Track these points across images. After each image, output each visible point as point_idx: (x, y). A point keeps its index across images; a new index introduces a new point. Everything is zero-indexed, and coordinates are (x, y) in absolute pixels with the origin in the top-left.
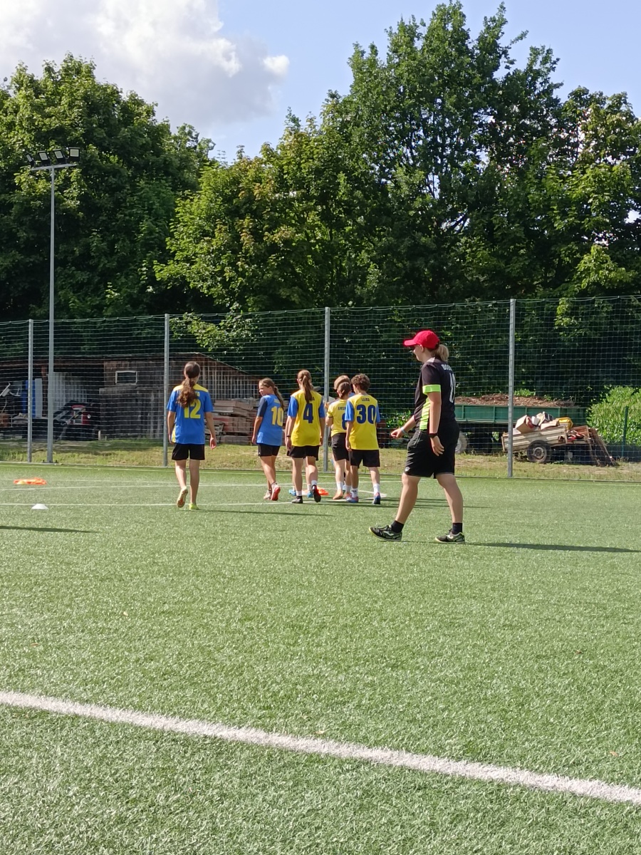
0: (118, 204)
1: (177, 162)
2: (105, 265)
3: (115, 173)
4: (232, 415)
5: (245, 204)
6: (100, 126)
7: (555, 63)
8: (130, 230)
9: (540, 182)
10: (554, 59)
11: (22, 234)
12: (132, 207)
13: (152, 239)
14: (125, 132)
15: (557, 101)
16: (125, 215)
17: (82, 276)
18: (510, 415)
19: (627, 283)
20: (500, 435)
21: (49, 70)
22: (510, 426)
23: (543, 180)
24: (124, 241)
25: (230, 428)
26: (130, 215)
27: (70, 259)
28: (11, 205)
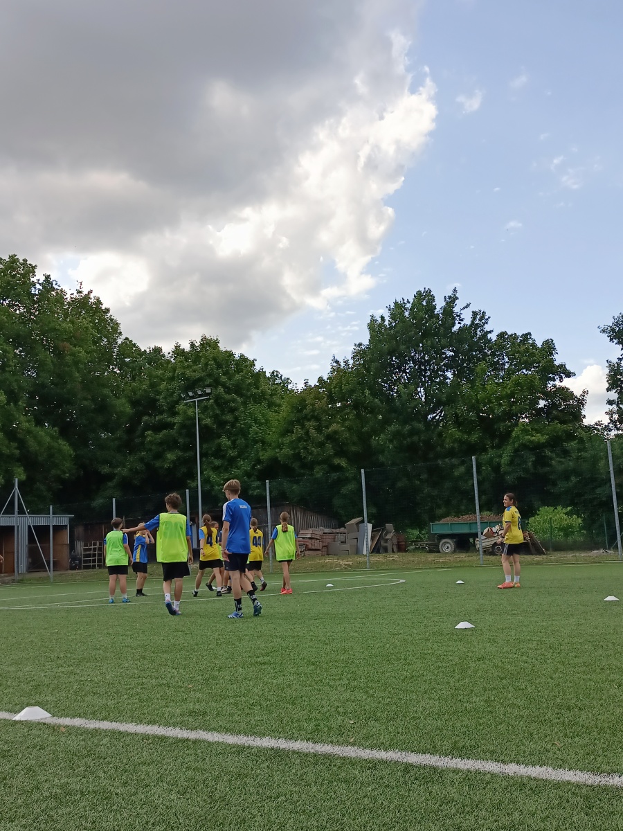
0: (237, 419)
1: (269, 392)
2: (230, 455)
3: (234, 401)
4: (311, 538)
5: (310, 412)
6: (224, 374)
7: (487, 319)
8: (244, 433)
9: (484, 388)
10: (486, 317)
11: (181, 440)
12: (245, 419)
13: (257, 437)
14: (238, 377)
15: (491, 340)
16: (241, 424)
17: (217, 462)
18: (479, 527)
19: (543, 443)
20: (474, 540)
21: (192, 345)
22: (479, 533)
23: (486, 386)
24: (241, 439)
25: (310, 547)
26: (244, 424)
27: (210, 452)
28: (174, 424)
